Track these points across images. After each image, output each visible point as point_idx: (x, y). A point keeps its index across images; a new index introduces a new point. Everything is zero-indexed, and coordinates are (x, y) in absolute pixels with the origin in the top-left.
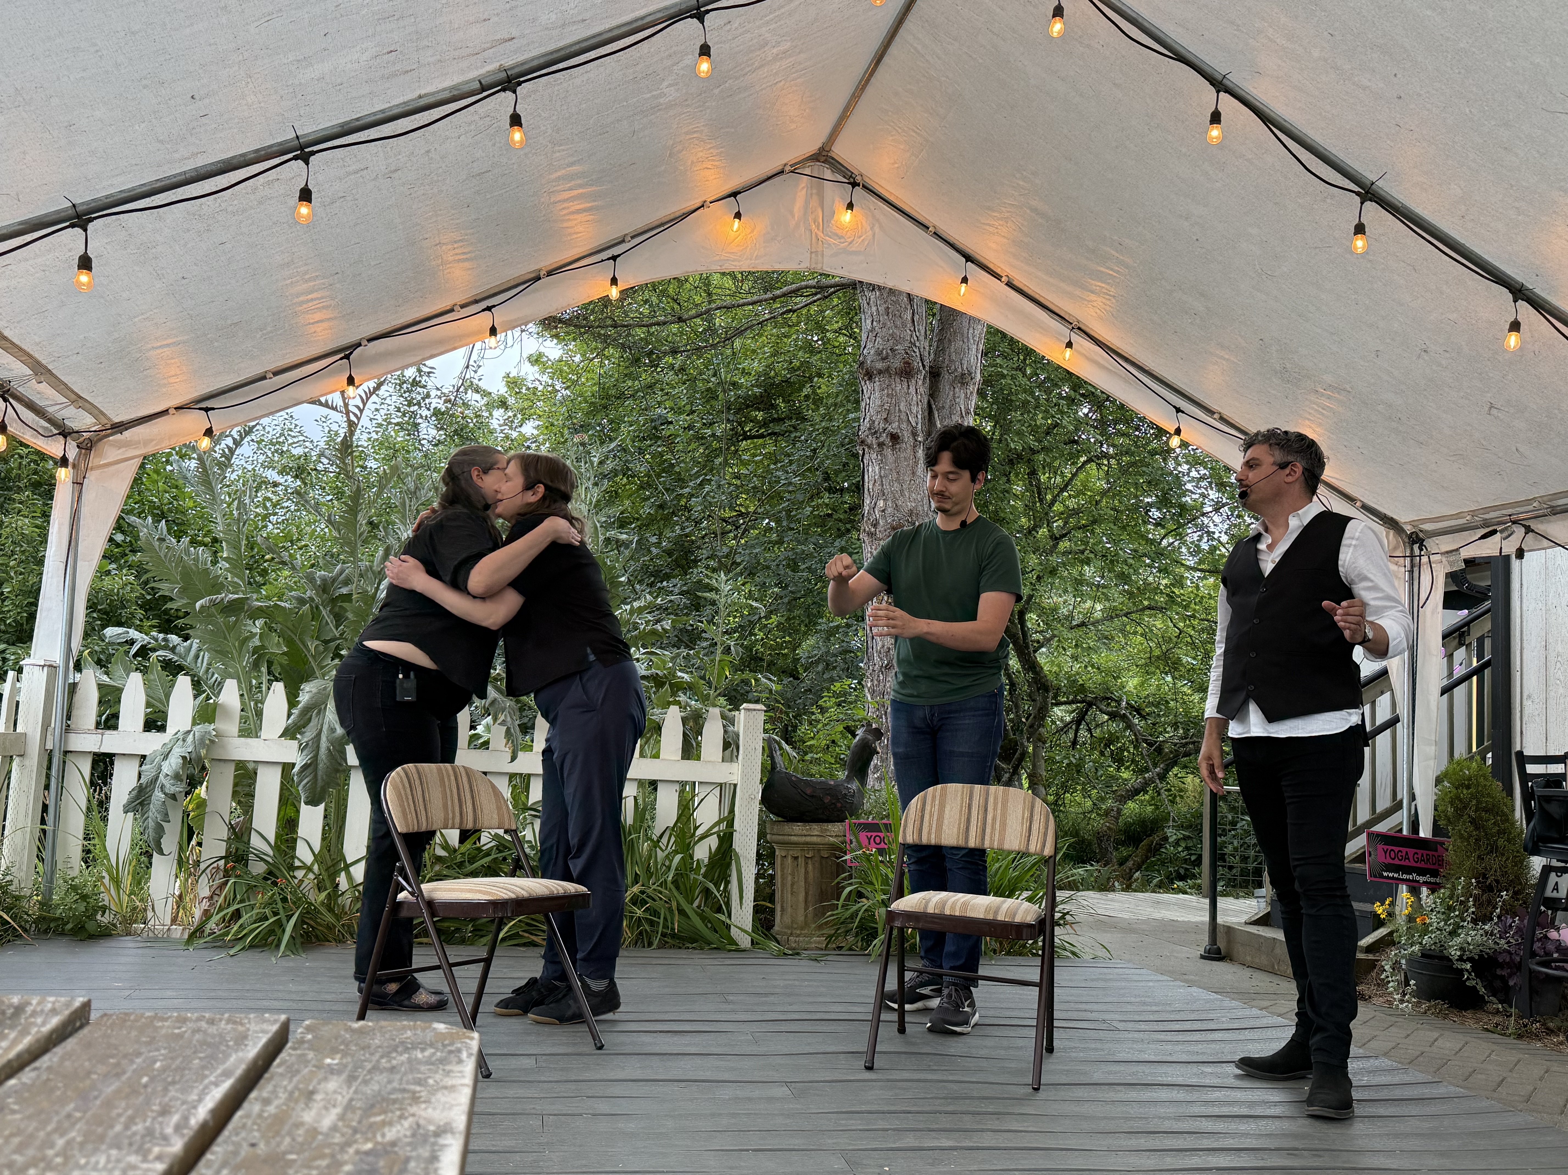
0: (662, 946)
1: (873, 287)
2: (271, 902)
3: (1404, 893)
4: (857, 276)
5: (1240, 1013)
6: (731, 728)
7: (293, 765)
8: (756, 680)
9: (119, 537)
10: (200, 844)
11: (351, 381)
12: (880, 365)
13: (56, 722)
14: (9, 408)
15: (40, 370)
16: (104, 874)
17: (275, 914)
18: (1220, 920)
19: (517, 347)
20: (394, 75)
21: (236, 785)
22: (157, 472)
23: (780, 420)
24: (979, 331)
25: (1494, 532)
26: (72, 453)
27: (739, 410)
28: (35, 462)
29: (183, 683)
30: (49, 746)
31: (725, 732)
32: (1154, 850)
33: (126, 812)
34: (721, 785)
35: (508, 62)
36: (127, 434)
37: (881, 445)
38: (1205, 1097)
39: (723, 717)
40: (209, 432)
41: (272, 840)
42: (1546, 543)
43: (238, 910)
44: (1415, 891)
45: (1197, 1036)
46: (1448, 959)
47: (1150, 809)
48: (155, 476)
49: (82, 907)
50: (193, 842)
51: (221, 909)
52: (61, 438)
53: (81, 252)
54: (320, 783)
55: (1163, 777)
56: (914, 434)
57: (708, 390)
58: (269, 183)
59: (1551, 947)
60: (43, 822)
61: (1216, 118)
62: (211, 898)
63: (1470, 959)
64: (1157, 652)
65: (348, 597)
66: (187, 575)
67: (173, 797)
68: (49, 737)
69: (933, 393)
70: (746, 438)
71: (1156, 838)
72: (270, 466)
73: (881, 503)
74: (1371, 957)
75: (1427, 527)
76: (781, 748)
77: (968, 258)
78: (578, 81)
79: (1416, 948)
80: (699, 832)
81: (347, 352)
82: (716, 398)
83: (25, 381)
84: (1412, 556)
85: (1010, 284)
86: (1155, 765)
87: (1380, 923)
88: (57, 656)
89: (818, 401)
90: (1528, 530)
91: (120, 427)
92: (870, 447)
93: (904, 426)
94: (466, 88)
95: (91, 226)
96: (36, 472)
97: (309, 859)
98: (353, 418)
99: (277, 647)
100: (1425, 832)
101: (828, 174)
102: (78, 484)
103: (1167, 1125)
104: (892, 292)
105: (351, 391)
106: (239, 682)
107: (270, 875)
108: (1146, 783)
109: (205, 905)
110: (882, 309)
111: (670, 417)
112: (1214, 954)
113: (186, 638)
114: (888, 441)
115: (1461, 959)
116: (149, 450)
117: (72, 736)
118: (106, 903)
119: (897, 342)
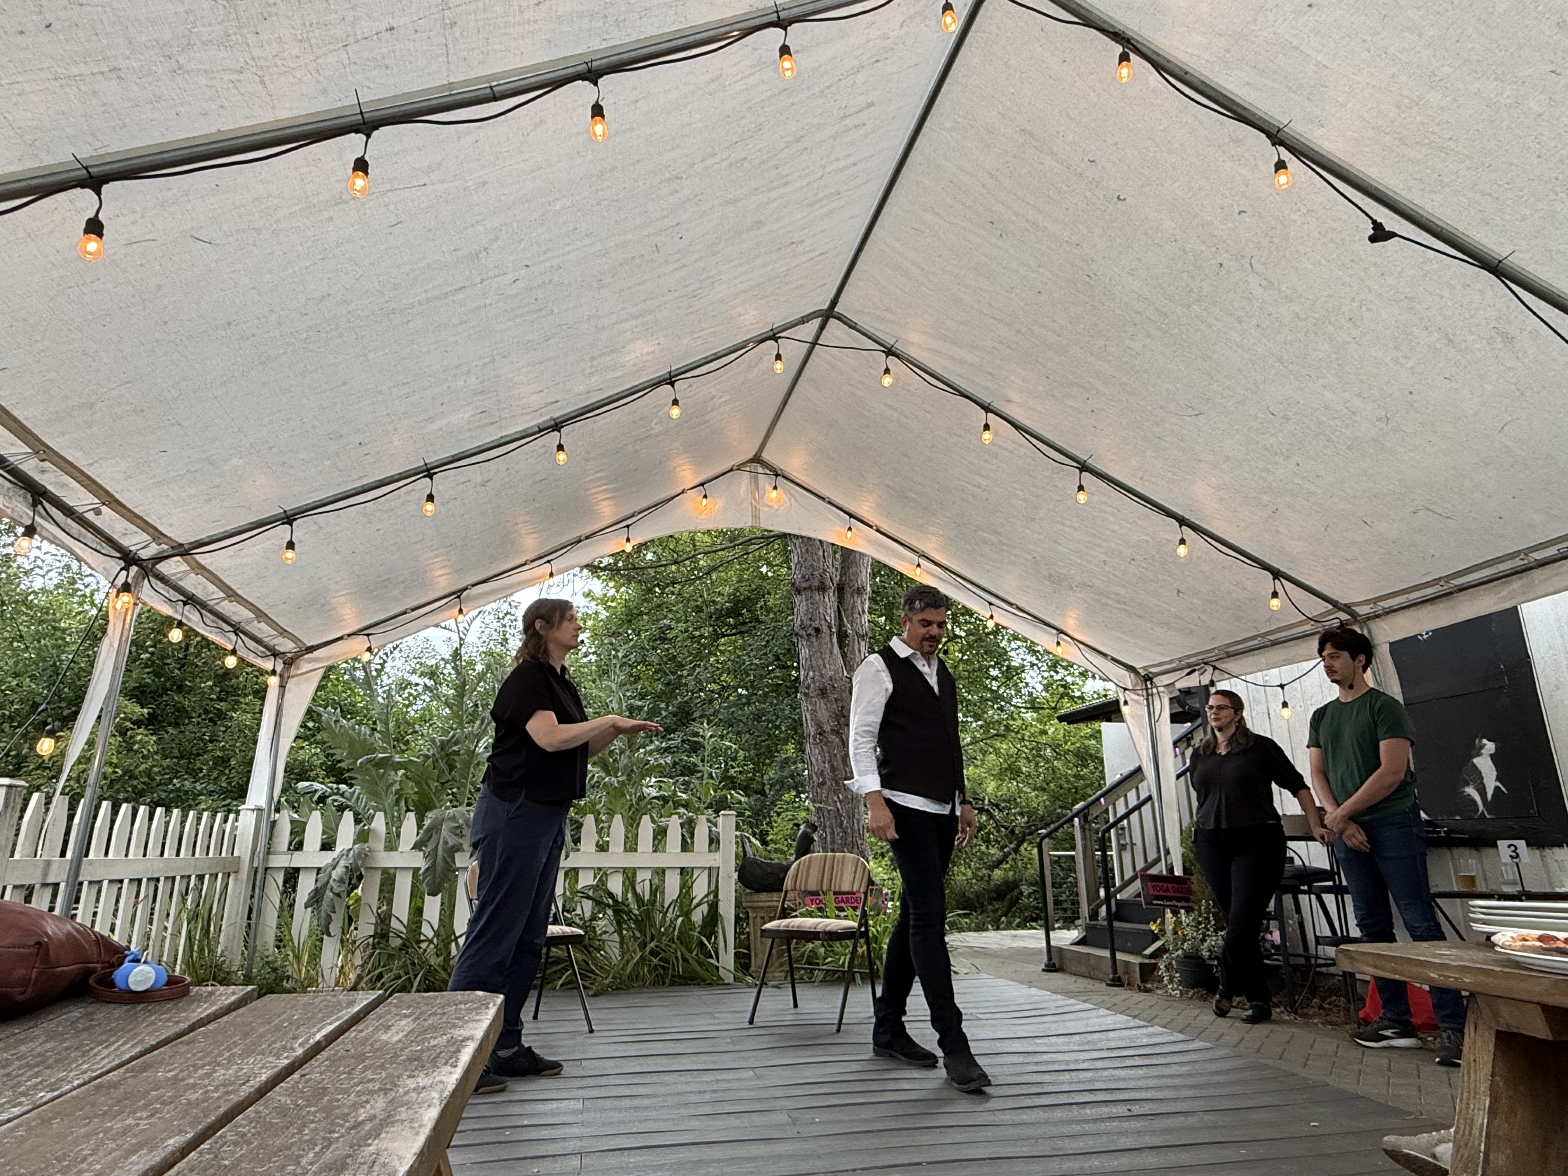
0: (673, 984)
1: (797, 537)
2: (405, 965)
3: (1169, 914)
4: (787, 531)
5: (1061, 1003)
6: (714, 829)
7: (420, 869)
8: (731, 795)
9: (310, 724)
10: (356, 929)
11: (461, 611)
12: (805, 585)
13: (261, 847)
14: (239, 641)
15: (260, 615)
16: (289, 953)
17: (406, 973)
18: (1053, 943)
19: (571, 584)
20: (485, 425)
21: (382, 885)
22: (337, 679)
23: (744, 623)
24: (868, 562)
25: (1194, 671)
26: (279, 668)
27: (717, 619)
28: (256, 677)
29: (348, 815)
30: (255, 865)
31: (710, 831)
32: (1015, 901)
33: (306, 908)
34: (710, 868)
35: (556, 415)
36: (316, 653)
37: (809, 635)
38: (1036, 1060)
39: (709, 821)
40: (369, 649)
41: (406, 923)
42: (1227, 676)
43: (381, 973)
44: (1175, 913)
45: (1033, 1020)
46: (1201, 958)
47: (1011, 873)
48: (336, 682)
49: (273, 975)
50: (352, 927)
51: (369, 972)
52: (272, 658)
53: (288, 539)
54: (438, 880)
55: (1016, 850)
56: (830, 628)
57: (697, 606)
58: (408, 493)
59: (1268, 945)
60: (249, 918)
61: (987, 427)
62: (362, 966)
63: (1216, 958)
64: (1005, 766)
65: (457, 753)
66: (352, 743)
67: (339, 895)
68: (256, 858)
69: (841, 601)
70: (724, 636)
71: (1016, 892)
72: (414, 672)
73: (811, 674)
74: (1153, 961)
75: (1154, 670)
76: (750, 841)
77: (851, 516)
78: (599, 424)
79: (1180, 952)
80: (695, 902)
81: (458, 594)
82: (702, 611)
83: (249, 621)
84: (1147, 689)
85: (878, 531)
86: (1011, 843)
87: (1156, 938)
88: (263, 803)
89: (769, 610)
90: (1215, 668)
91: (311, 649)
92: (802, 637)
93: (823, 622)
94: (531, 431)
95: (295, 523)
96: (256, 684)
97: (430, 934)
98: (462, 636)
99: (411, 789)
100: (1178, 872)
101: (760, 470)
102: (282, 687)
103: (1010, 1080)
104: (809, 539)
105: (461, 618)
106: (386, 814)
107: (404, 947)
108: (1006, 855)
109: (359, 971)
110: (804, 550)
111: (673, 625)
112: (1051, 968)
113: (351, 786)
114: (813, 632)
115: (1210, 958)
116: (329, 663)
117: (271, 856)
118: (290, 973)
119: (814, 570)
